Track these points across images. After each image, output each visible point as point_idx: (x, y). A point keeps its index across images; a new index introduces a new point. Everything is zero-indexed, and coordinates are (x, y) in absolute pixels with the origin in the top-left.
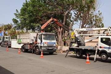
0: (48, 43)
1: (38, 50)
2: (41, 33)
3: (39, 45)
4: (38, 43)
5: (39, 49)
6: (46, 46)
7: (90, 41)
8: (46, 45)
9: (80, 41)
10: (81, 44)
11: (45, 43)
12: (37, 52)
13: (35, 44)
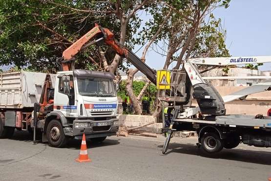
0: (94, 106)
1: (57, 129)
2: (71, 72)
3: (63, 113)
4: (58, 108)
5: (62, 128)
6: (90, 116)
7: (241, 99)
8: (87, 113)
9: (211, 100)
10: (215, 108)
11: (87, 106)
12: (54, 138)
13: (42, 109)
